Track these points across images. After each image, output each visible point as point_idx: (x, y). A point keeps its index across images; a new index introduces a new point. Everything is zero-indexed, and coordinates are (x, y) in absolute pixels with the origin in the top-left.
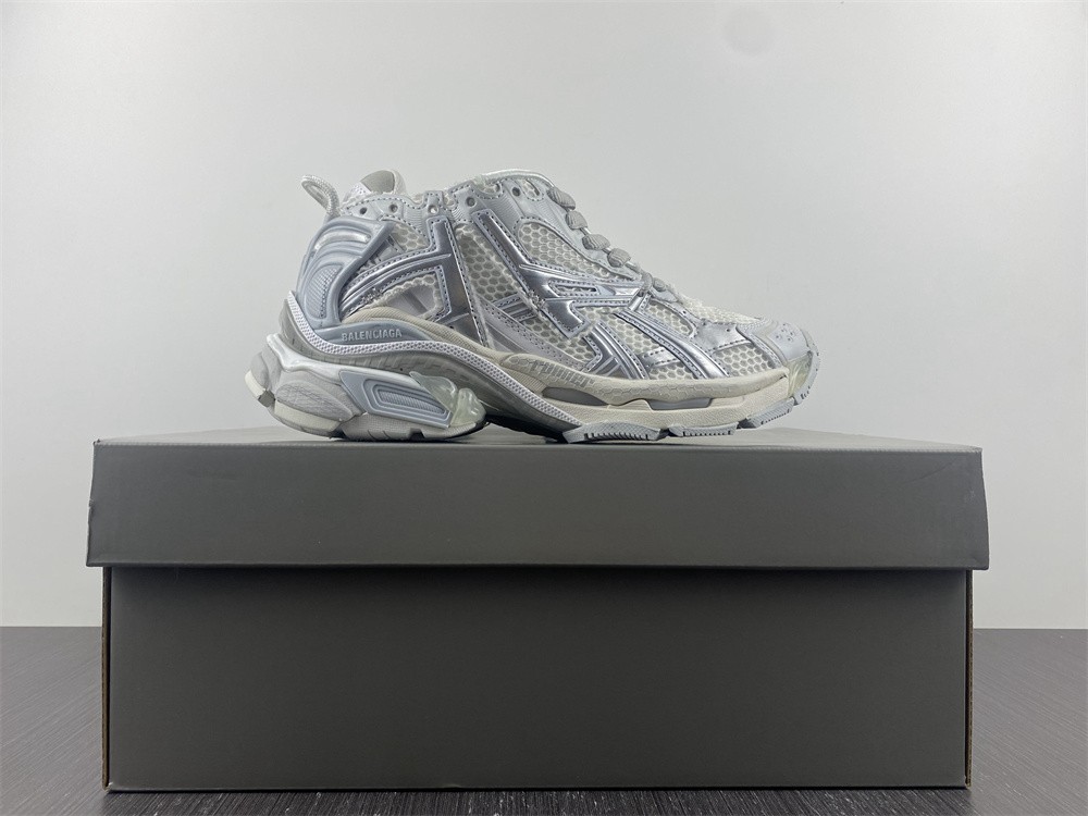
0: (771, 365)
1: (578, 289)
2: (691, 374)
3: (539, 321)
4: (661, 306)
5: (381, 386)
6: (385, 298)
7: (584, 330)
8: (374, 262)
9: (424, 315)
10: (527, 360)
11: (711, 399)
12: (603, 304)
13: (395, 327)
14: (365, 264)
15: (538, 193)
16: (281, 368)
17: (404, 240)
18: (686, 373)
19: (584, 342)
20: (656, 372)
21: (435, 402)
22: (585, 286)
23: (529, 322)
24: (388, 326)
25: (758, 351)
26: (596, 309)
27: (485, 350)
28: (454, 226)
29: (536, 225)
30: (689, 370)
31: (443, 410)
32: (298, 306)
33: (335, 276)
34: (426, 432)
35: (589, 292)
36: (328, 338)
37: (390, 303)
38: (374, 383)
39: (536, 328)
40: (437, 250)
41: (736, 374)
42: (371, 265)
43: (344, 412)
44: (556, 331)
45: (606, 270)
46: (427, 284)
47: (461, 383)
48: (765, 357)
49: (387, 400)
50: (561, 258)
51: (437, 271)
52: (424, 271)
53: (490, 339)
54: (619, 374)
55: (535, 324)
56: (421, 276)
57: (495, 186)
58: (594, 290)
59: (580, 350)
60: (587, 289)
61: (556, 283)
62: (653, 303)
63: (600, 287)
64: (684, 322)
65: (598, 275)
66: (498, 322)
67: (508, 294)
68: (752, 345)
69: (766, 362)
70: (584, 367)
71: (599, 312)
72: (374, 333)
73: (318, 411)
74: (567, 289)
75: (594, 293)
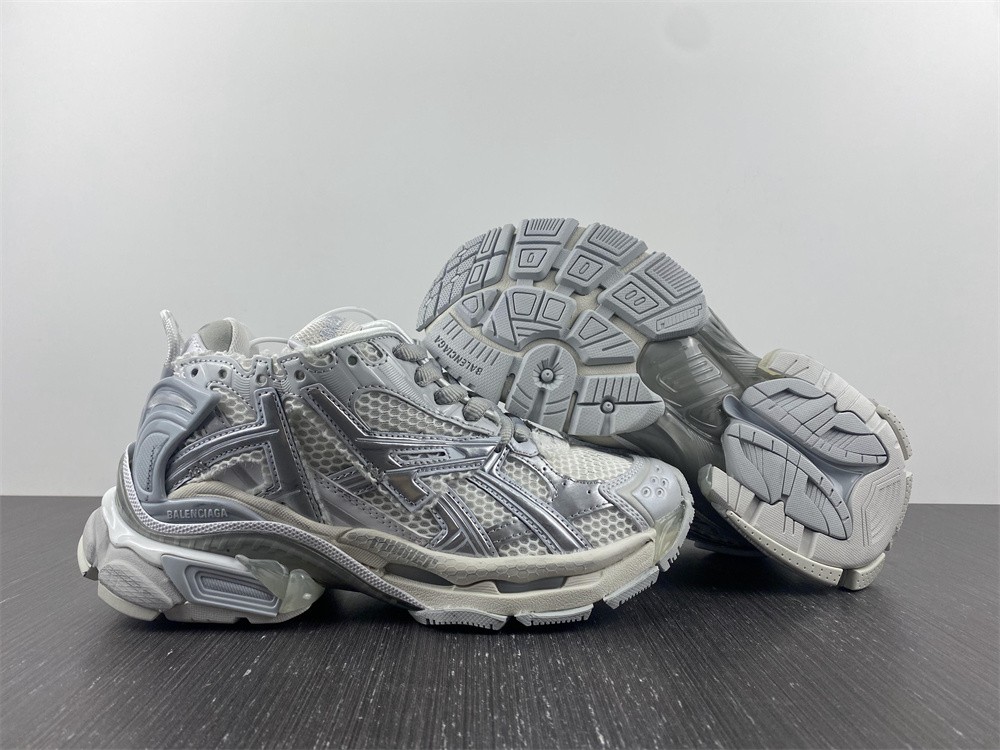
0: (636, 529)
1: (425, 455)
2: (544, 549)
3: (379, 494)
4: (520, 463)
5: (204, 572)
6: (211, 473)
7: (429, 502)
8: (200, 434)
9: (253, 490)
10: (365, 537)
11: (566, 578)
12: (453, 469)
13: (220, 506)
14: (191, 435)
15: (380, 355)
16: (108, 541)
17: (231, 411)
18: (540, 548)
19: (428, 514)
20: (507, 548)
21: (262, 588)
22: (433, 450)
23: (368, 495)
24: (213, 506)
25: (622, 514)
26: (443, 477)
27: (320, 526)
28: (283, 398)
29: (376, 394)
30: (542, 543)
31: (270, 596)
32: (129, 473)
33: (162, 446)
34: (252, 621)
35: (437, 457)
36: (154, 513)
37: (216, 478)
38: (194, 571)
39: (377, 501)
40: (264, 425)
41: (594, 545)
42: (197, 437)
43: (164, 603)
44: (398, 505)
45: (458, 428)
46: (254, 460)
47: (292, 563)
48: (629, 521)
49: (210, 588)
50: (405, 424)
51: (265, 447)
52: (252, 447)
53: (326, 515)
54: (467, 550)
55: (376, 497)
56: (248, 452)
57: (328, 357)
58: (443, 454)
59: (425, 524)
60: (435, 454)
61: (400, 452)
62: (510, 459)
63: (451, 450)
64: (542, 482)
65: (450, 434)
66: (333, 496)
67: (345, 467)
68: (615, 508)
69: (630, 527)
70: (427, 544)
71: (447, 481)
72: (200, 513)
73: (137, 601)
74: (411, 457)
75: (442, 458)
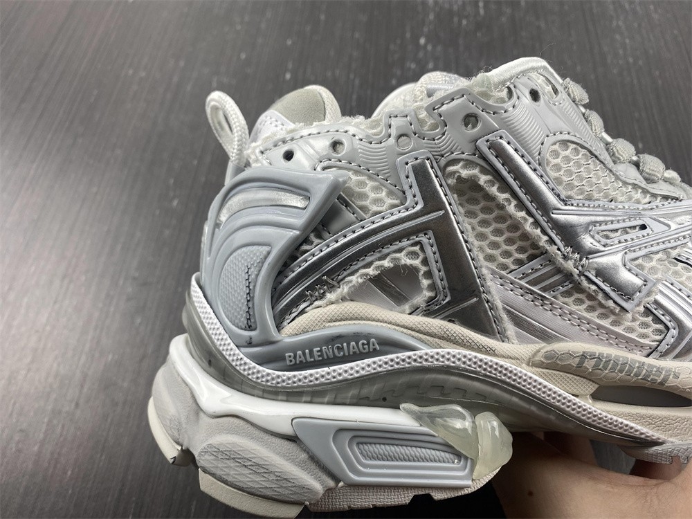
1: (624, 230)
5: (361, 436)
7: (648, 294)
8: (319, 236)
9: (407, 307)
10: (570, 355)
12: (662, 246)
13: (367, 337)
14: (306, 241)
15: (556, 93)
17: (363, 196)
19: (648, 312)
22: (632, 224)
23: (567, 294)
24: (356, 337)
26: (655, 257)
27: (505, 346)
28: (443, 164)
29: (565, 144)
32: (209, 310)
33: (263, 262)
34: (438, 497)
35: (638, 231)
36: (263, 360)
37: (354, 296)
38: (349, 435)
39: (580, 301)
40: (419, 207)
42: (316, 241)
43: (310, 490)
44: (611, 303)
46: (409, 262)
47: (475, 405)
49: (372, 458)
51: (424, 239)
52: (405, 243)
53: (511, 329)
55: (576, 296)
56: (400, 250)
57: (506, 90)
58: (643, 227)
59: (644, 325)
60: (636, 227)
61: (598, 228)
63: (649, 222)
66: (521, 302)
67: (532, 258)
72: (337, 349)
73: (269, 493)
74: (612, 235)
75: (644, 232)
